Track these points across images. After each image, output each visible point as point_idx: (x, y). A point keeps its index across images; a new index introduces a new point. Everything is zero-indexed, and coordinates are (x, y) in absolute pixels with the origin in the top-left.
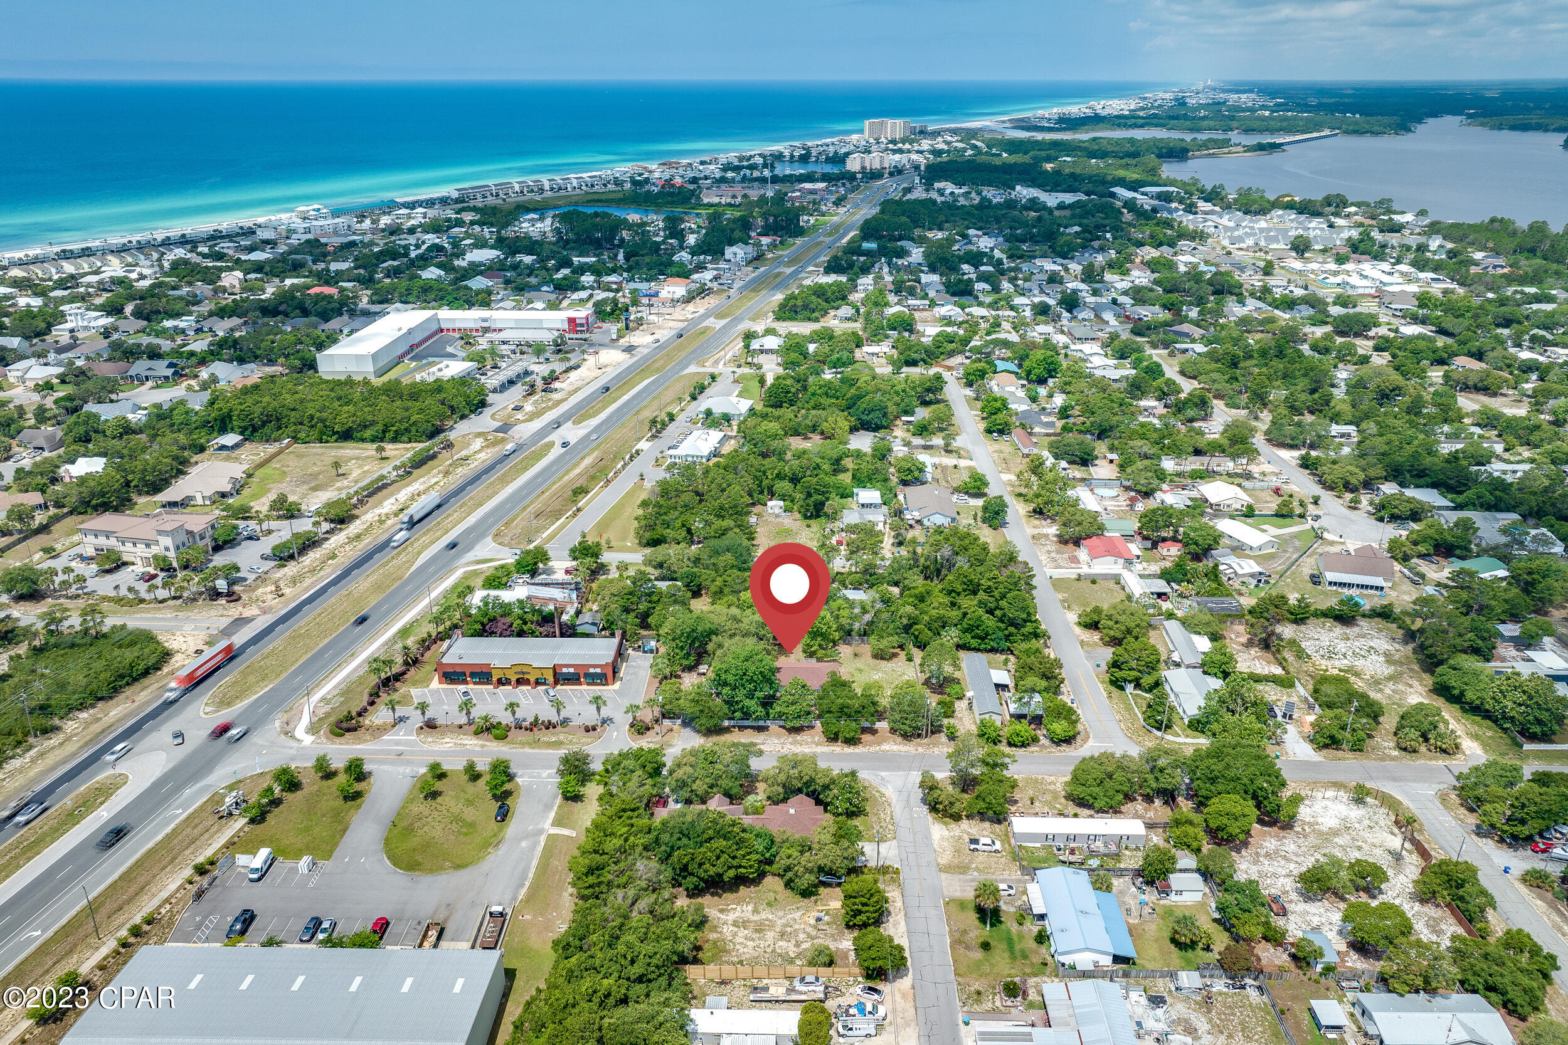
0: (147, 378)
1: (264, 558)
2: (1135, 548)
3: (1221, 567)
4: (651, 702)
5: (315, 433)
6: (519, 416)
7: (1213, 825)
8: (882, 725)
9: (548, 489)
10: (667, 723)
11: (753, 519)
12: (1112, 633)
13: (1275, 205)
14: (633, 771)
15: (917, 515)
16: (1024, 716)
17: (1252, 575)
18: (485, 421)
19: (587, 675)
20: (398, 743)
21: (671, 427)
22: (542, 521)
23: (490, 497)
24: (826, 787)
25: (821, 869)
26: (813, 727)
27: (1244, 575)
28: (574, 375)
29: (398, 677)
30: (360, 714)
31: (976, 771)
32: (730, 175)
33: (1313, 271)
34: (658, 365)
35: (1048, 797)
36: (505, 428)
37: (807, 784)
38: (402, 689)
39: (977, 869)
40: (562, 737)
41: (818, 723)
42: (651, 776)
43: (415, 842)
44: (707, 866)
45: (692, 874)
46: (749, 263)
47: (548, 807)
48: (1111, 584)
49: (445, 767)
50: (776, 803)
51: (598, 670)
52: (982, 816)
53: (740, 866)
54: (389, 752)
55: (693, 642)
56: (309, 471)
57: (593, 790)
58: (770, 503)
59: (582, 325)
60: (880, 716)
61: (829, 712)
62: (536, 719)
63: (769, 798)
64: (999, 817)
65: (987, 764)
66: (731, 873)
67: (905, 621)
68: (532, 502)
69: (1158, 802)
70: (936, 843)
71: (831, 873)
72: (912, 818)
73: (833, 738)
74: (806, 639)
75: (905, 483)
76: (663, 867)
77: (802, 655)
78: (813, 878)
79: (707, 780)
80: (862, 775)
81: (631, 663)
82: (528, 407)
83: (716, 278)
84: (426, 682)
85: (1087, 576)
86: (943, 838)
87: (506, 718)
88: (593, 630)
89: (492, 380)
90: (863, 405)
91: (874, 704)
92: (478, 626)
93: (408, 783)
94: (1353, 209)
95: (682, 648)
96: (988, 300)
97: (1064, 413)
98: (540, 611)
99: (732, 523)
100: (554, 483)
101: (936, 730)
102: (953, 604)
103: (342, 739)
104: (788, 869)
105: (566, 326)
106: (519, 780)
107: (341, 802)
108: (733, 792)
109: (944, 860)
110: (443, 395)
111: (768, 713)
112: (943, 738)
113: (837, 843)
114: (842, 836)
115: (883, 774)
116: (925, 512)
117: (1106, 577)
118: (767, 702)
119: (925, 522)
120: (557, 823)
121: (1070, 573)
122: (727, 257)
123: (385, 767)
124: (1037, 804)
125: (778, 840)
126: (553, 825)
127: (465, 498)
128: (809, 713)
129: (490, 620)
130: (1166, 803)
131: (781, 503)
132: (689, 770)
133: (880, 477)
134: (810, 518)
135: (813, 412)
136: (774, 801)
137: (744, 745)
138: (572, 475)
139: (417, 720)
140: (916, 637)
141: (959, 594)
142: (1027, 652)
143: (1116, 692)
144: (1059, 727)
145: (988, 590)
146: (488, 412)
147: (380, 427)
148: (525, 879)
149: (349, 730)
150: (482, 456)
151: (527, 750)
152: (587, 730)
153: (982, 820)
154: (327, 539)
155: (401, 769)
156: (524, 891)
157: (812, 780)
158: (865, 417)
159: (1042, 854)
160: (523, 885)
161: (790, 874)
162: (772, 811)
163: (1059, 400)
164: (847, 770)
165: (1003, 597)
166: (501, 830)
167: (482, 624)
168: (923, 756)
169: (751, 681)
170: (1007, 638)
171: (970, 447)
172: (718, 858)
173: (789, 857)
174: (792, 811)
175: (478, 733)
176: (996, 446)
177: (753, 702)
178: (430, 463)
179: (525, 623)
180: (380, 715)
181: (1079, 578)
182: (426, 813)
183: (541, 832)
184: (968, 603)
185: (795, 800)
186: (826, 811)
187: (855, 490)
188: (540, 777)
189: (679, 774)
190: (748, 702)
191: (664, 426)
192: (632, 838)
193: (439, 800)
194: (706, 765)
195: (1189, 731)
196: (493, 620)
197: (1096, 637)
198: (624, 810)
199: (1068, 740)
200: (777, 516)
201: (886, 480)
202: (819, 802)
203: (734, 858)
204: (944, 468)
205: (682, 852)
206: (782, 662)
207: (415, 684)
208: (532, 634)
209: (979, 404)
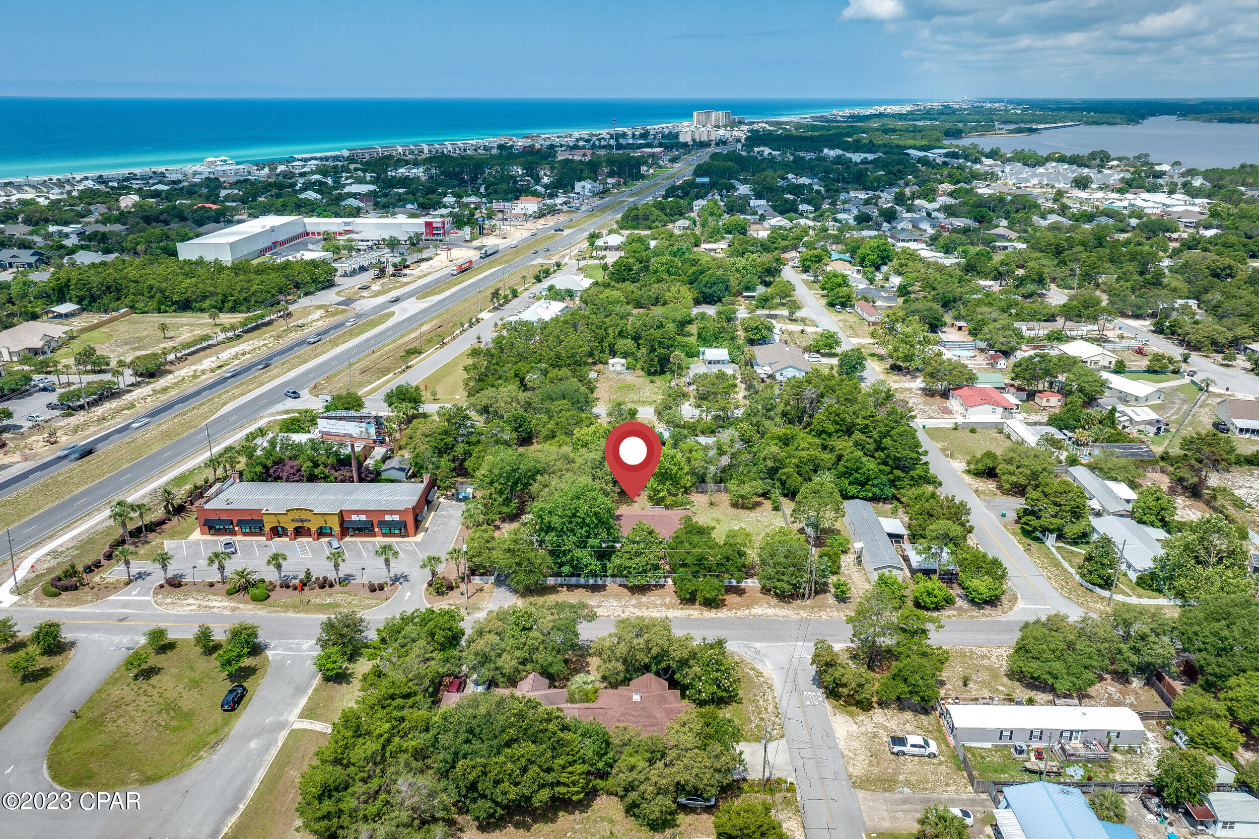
0: (11, 265)
1: (51, 406)
2: (1012, 398)
3: (1117, 415)
4: (455, 553)
5: (153, 304)
6: (365, 293)
7: (1244, 717)
8: (752, 584)
9: (379, 350)
10: (476, 580)
11: (593, 375)
12: (1013, 479)
13: (1048, 159)
14: (414, 641)
15: (768, 370)
16: (934, 571)
17: (1150, 423)
18: (330, 297)
19: (383, 524)
20: (125, 605)
21: (515, 302)
22: (366, 377)
23: (316, 356)
24: (684, 663)
25: (680, 788)
26: (662, 586)
27: (1141, 423)
28: (424, 266)
29: (152, 527)
30: (89, 570)
31: (886, 641)
32: (581, 143)
33: (1098, 200)
34: (506, 258)
35: (984, 676)
36: (348, 302)
37: (657, 659)
38: (155, 539)
39: (907, 783)
40: (339, 598)
41: (669, 582)
42: (443, 648)
43: (99, 740)
44: (506, 785)
45: (484, 796)
46: (595, 195)
47: (300, 690)
48: (994, 434)
49: (171, 636)
50: (614, 685)
51: (396, 518)
52: (901, 704)
53: (559, 783)
54: (109, 616)
55: (515, 484)
56: (139, 334)
57: (363, 666)
58: (611, 361)
59: (438, 228)
60: (748, 571)
61: (684, 565)
62: (308, 575)
63: (604, 678)
64: (925, 706)
65: (904, 631)
66: (544, 795)
67: (770, 464)
68: (360, 360)
69: (1136, 683)
70: (842, 744)
71: (696, 793)
72: (803, 707)
73: (689, 599)
74: (652, 483)
75: (752, 342)
76: (443, 783)
77: (648, 504)
78: (669, 803)
79: (518, 653)
80: (731, 646)
81: (441, 512)
82: (375, 287)
83: (565, 203)
84: (185, 534)
85: (965, 426)
86: (850, 736)
87: (270, 574)
88: (401, 475)
89: (342, 266)
90: (705, 278)
91: (741, 554)
92: (259, 469)
93: (121, 656)
94: (1115, 163)
95: (501, 493)
96: (811, 216)
97: (903, 291)
98: (337, 454)
99: (569, 373)
100: (388, 344)
101: (821, 589)
102: (824, 448)
103: (55, 600)
104: (630, 787)
105: (423, 230)
106: (270, 653)
107: (16, 682)
108: (553, 670)
109: (858, 768)
110: (287, 272)
111: (604, 568)
112: (830, 599)
113: (704, 748)
114: (709, 737)
115: (758, 645)
116: (776, 367)
117: (986, 426)
118: (603, 555)
119: (779, 377)
120: (308, 713)
121: (946, 423)
122: (576, 190)
123: (96, 636)
124: (971, 685)
125: (616, 741)
126: (302, 716)
127: (290, 356)
128: (657, 567)
129: (275, 463)
130: (1148, 683)
131: (624, 361)
132: (495, 639)
133: (726, 336)
134: (655, 373)
135: (655, 286)
136: (613, 682)
137: (572, 606)
138: (407, 339)
139: (158, 576)
140: (783, 483)
141: (830, 435)
142: (918, 498)
143: (1035, 545)
144: (981, 584)
145: (864, 430)
146: (334, 290)
147: (220, 297)
148: (240, 799)
149: (66, 589)
150: (320, 323)
151: (291, 614)
152: (373, 590)
153: (901, 709)
154: (130, 391)
155: (116, 639)
156: (233, 819)
157: (664, 653)
158: (707, 290)
159: (996, 758)
160: (233, 809)
161: (633, 796)
162: (609, 698)
163: (896, 281)
164: (710, 640)
165: (886, 434)
166: (226, 722)
167: (265, 467)
168: (808, 621)
169: (583, 524)
170: (892, 483)
171: (814, 317)
172: (524, 770)
173: (632, 769)
174: (636, 698)
175: (232, 593)
176: (840, 317)
177: (585, 552)
178: (264, 329)
179: (316, 465)
180: (115, 572)
181: (956, 428)
182: (128, 699)
183: (281, 726)
184: (843, 445)
185: (639, 681)
186: (683, 696)
187: (701, 349)
188: (299, 649)
189: (481, 645)
190: (578, 553)
191: (507, 301)
192: (397, 740)
193: (154, 680)
194: (517, 632)
195: (1140, 590)
196: (279, 462)
197: (991, 485)
198: (393, 697)
199: (992, 602)
200: (618, 373)
201: (733, 338)
202: (673, 684)
203: (549, 770)
204: (791, 333)
205: (468, 762)
206: (623, 510)
207: (172, 536)
208: (325, 478)
209: (818, 286)
